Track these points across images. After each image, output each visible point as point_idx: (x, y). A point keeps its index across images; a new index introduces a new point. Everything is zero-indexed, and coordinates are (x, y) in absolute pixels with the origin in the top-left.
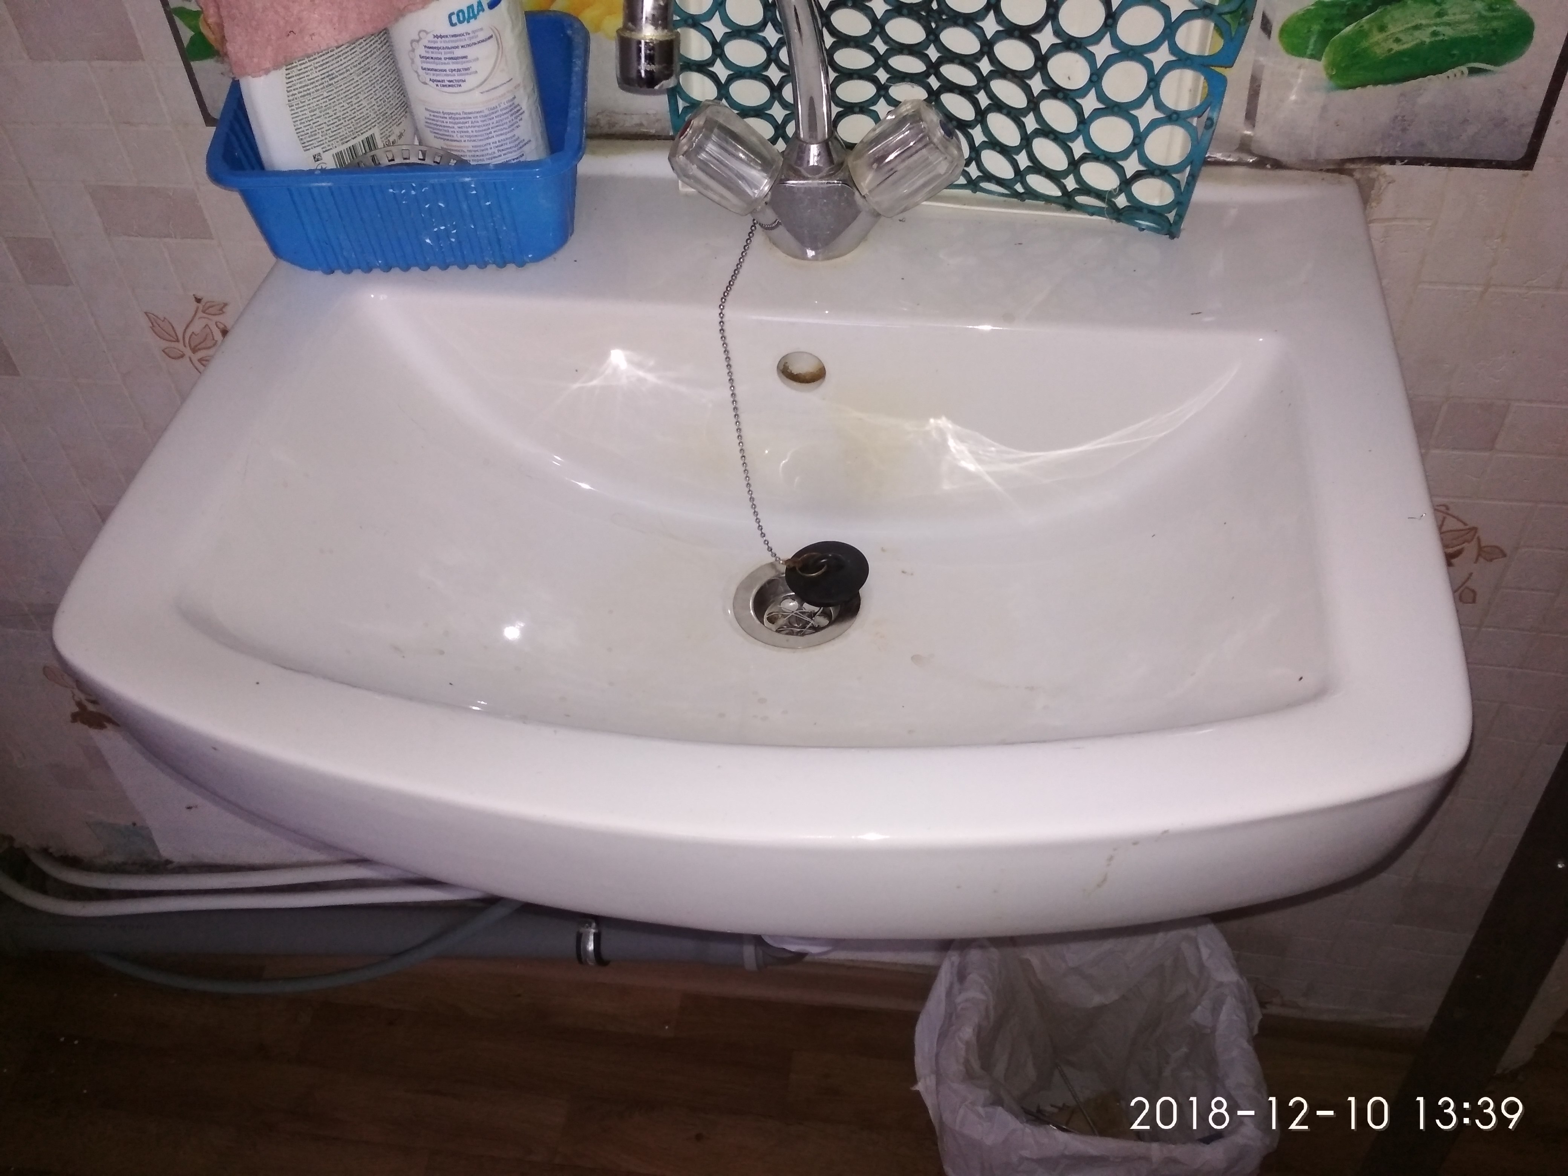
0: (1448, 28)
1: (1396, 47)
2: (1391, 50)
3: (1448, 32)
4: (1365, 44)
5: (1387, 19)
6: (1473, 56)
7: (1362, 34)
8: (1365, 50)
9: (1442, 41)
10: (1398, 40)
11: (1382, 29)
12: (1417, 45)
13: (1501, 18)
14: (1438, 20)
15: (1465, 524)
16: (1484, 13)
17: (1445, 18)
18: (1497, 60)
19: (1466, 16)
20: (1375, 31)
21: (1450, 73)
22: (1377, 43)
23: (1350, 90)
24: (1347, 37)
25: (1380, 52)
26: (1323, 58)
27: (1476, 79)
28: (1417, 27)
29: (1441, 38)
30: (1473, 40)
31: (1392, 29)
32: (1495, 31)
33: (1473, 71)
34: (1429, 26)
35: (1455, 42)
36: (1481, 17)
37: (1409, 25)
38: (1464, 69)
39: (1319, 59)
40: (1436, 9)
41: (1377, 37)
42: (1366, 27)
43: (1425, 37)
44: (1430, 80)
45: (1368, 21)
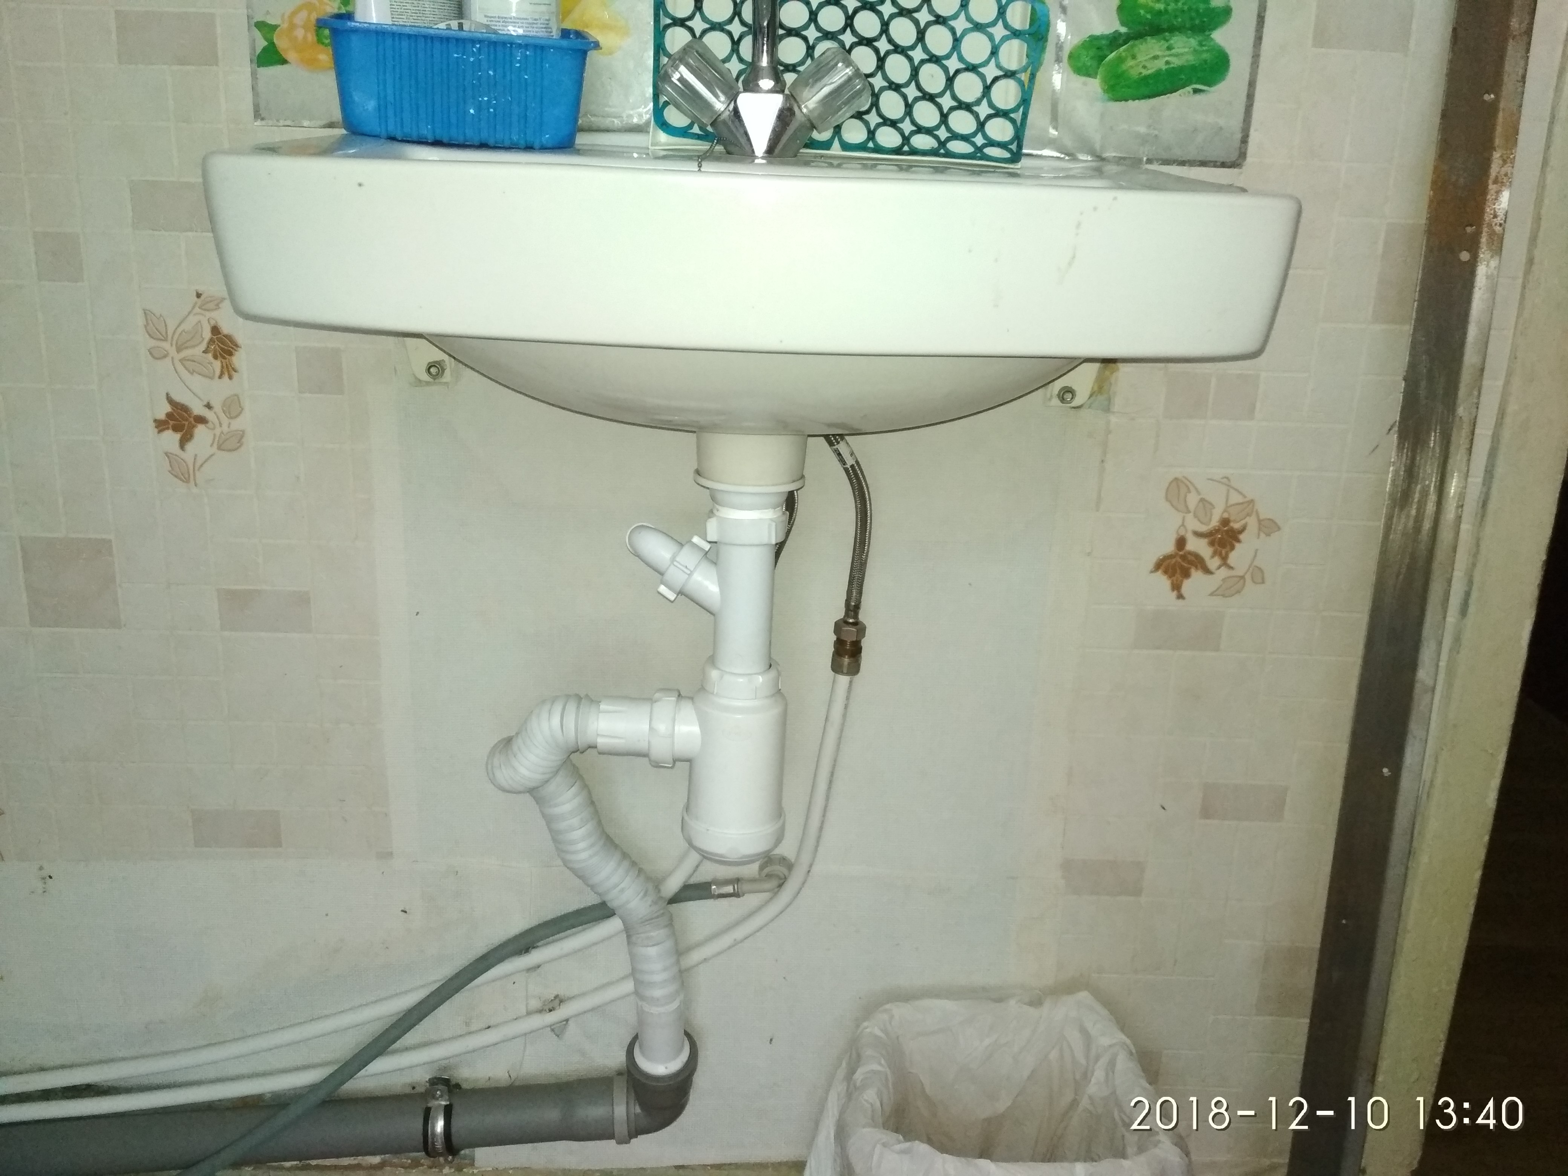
0: (1175, 58)
1: (1145, 72)
2: (1141, 73)
3: (1176, 62)
4: (1124, 67)
5: (1136, 50)
6: (1194, 81)
7: (1120, 60)
8: (1124, 72)
9: (1173, 68)
10: (1144, 67)
11: (1134, 57)
12: (1157, 71)
13: (1207, 51)
14: (1168, 53)
15: (1245, 497)
16: (1198, 48)
17: (1173, 51)
18: (1210, 83)
19: (1186, 50)
20: (1129, 59)
21: (1178, 92)
22: (1132, 67)
23: (1118, 102)
24: (1111, 61)
25: (1134, 73)
26: (1098, 77)
27: (1198, 97)
28: (1156, 57)
29: (1172, 66)
30: (1193, 68)
31: (1141, 58)
32: (1205, 61)
33: (1196, 91)
34: (1165, 56)
35: (1181, 69)
36: (1195, 50)
37: (1149, 56)
38: (1189, 89)
39: (1095, 78)
40: (1166, 45)
41: (1131, 63)
42: (1124, 54)
43: (1160, 64)
44: (1168, 97)
45: (1124, 51)
